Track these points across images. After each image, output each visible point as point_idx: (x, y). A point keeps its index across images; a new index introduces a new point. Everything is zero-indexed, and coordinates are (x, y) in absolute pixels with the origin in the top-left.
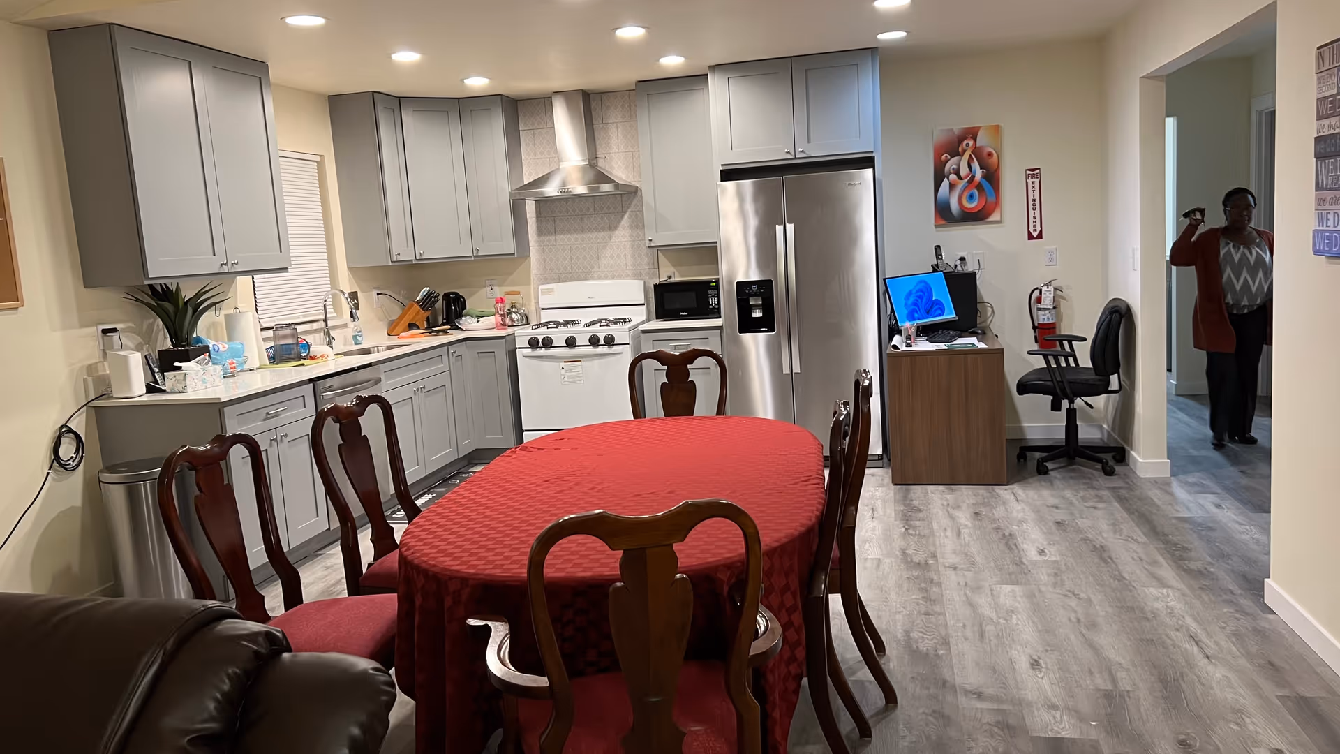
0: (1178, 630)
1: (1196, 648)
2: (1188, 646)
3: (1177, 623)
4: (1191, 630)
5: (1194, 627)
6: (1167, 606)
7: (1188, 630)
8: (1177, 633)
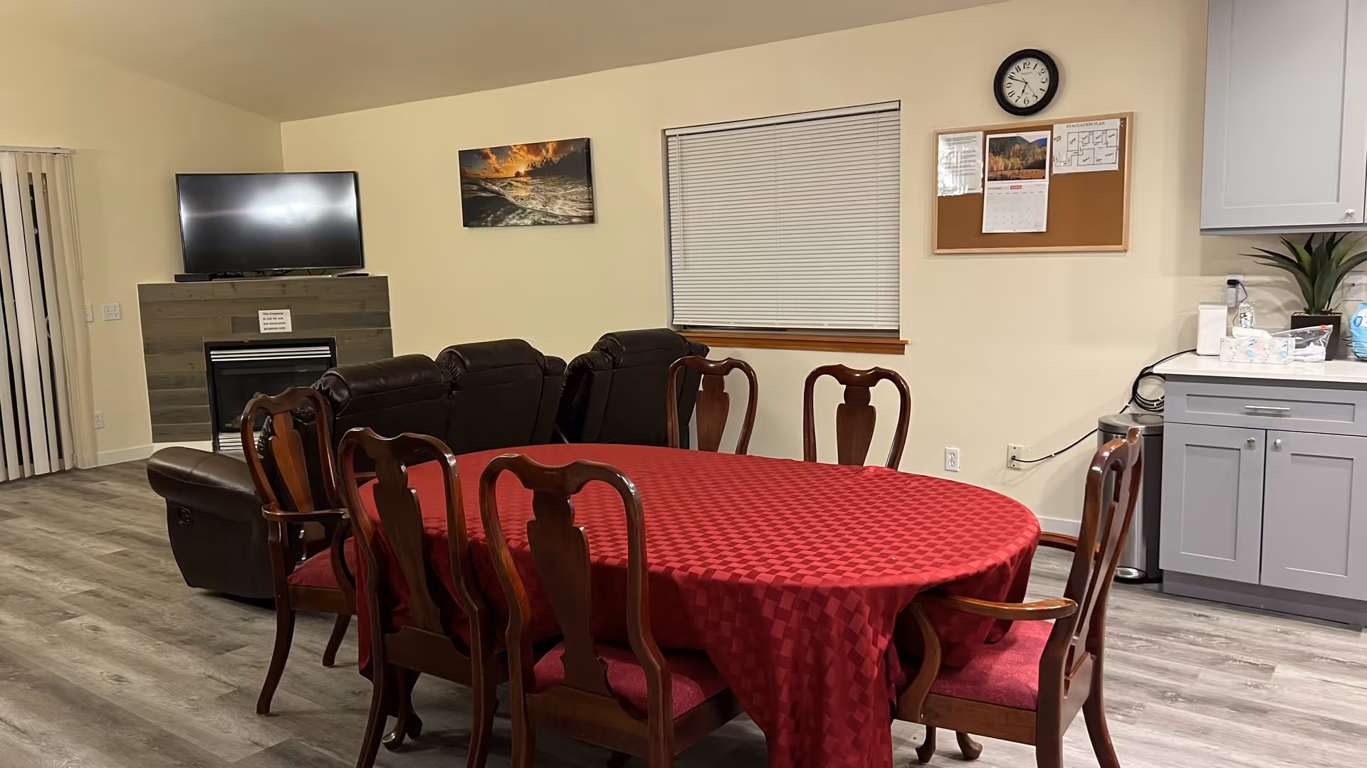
0: (43, 734)
1: (16, 723)
2: (24, 721)
3: (46, 741)
4: (27, 738)
5: (27, 745)
6: (69, 757)
7: (31, 738)
8: (41, 730)
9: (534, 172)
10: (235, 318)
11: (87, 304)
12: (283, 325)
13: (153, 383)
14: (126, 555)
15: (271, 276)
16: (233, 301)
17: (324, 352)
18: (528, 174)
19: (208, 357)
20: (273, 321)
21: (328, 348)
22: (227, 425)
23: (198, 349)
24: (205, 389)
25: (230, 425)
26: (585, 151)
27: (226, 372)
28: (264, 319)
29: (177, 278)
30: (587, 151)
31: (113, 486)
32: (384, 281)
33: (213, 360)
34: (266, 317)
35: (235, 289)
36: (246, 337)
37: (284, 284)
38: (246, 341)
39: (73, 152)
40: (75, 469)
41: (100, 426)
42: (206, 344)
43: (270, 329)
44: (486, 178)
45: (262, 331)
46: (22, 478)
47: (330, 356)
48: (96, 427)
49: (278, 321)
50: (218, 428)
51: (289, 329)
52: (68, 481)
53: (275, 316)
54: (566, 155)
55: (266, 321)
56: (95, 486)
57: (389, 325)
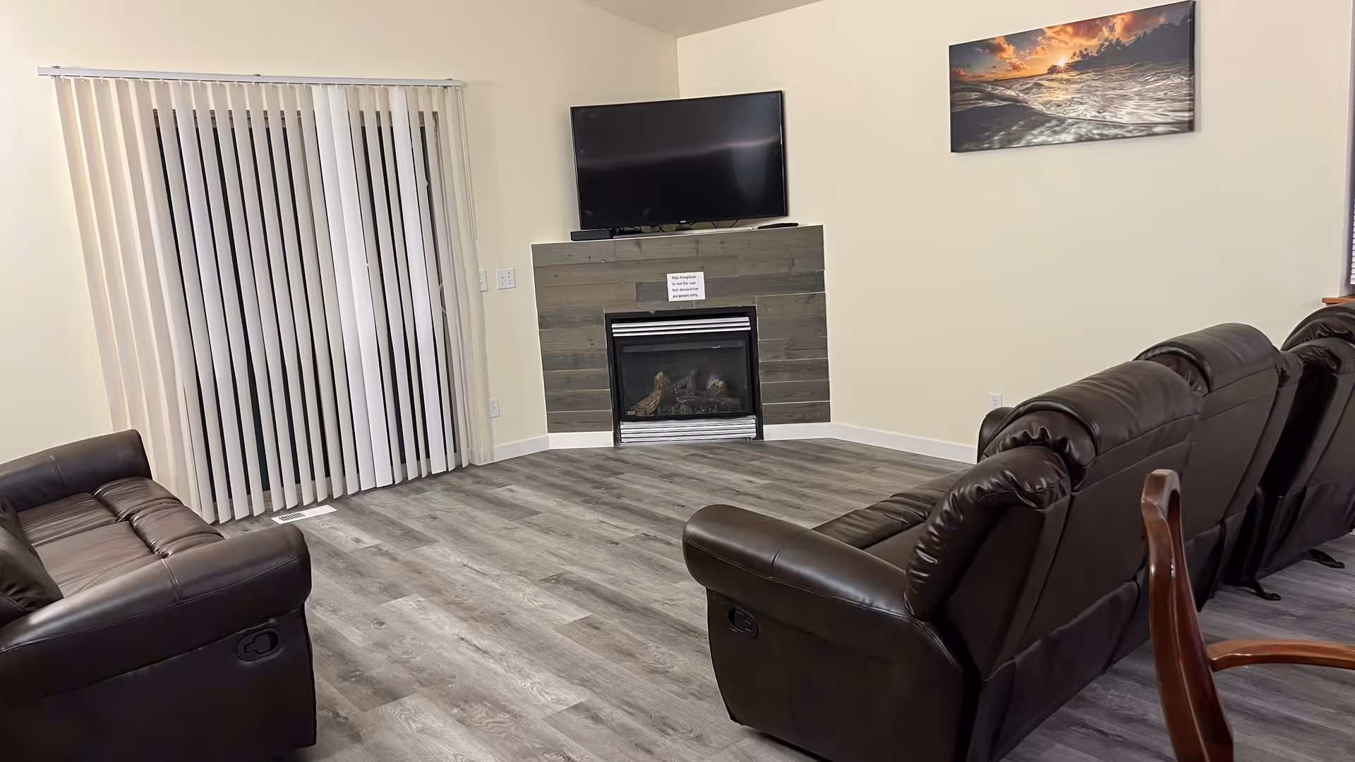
9: (1083, 64)
10: (640, 283)
11: (481, 270)
12: (693, 292)
13: (549, 362)
14: (597, 628)
15: (676, 230)
16: (638, 262)
17: (742, 323)
18: (1072, 67)
19: (609, 330)
20: (683, 287)
21: (747, 319)
22: (629, 413)
23: (598, 321)
24: (605, 370)
25: (633, 413)
26: (1189, 20)
27: (628, 350)
28: (674, 284)
29: (574, 236)
30: (1192, 20)
31: (524, 494)
32: (816, 233)
33: (614, 335)
34: (676, 281)
35: (639, 247)
36: (651, 307)
37: (697, 239)
38: (653, 312)
39: (465, 85)
40: (471, 465)
41: (495, 415)
42: (607, 315)
43: (680, 296)
44: (996, 80)
45: (671, 299)
46: (419, 478)
47: (749, 329)
48: (492, 416)
49: (689, 286)
50: (621, 415)
51: (702, 296)
52: (468, 484)
53: (685, 280)
54: (1149, 31)
55: (676, 287)
56: (502, 493)
57: (823, 289)
